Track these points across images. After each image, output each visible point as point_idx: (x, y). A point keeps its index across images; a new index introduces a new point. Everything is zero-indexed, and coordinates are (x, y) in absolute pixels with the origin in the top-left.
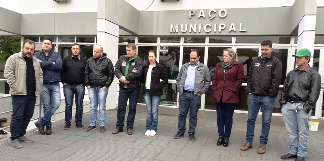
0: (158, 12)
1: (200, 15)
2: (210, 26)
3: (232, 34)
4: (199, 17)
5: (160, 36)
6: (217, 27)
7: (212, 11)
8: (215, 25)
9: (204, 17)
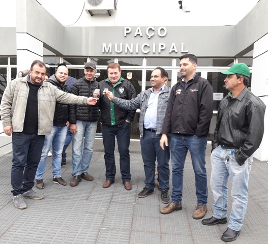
0: (87, 28)
1: (137, 33)
2: (148, 46)
3: (174, 55)
4: (136, 35)
5: (90, 57)
6: (157, 47)
7: (151, 29)
8: (154, 45)
9: (141, 35)
